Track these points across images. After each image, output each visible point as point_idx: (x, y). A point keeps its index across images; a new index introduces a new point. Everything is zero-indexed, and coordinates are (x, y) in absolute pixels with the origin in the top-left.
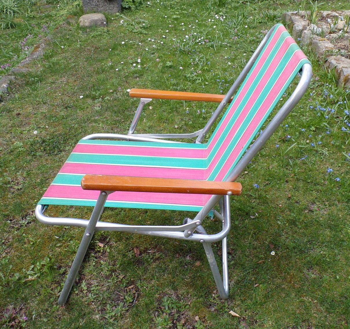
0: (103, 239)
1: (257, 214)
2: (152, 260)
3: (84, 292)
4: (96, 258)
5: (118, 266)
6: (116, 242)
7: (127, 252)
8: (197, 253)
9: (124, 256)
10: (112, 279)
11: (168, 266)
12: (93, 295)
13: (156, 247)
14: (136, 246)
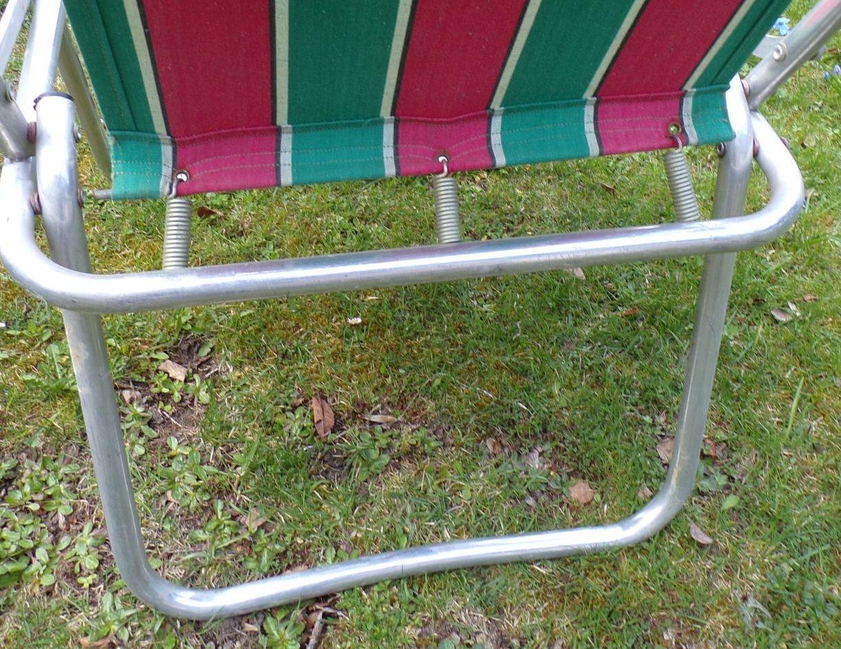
0: (185, 347)
1: (793, 307)
2: (386, 458)
3: (81, 580)
4: (151, 424)
5: (242, 471)
6: (239, 366)
7: (284, 411)
8: (574, 444)
9: (270, 427)
10: (212, 526)
11: (454, 492)
12: (119, 606)
13: (402, 403)
14: (321, 390)
